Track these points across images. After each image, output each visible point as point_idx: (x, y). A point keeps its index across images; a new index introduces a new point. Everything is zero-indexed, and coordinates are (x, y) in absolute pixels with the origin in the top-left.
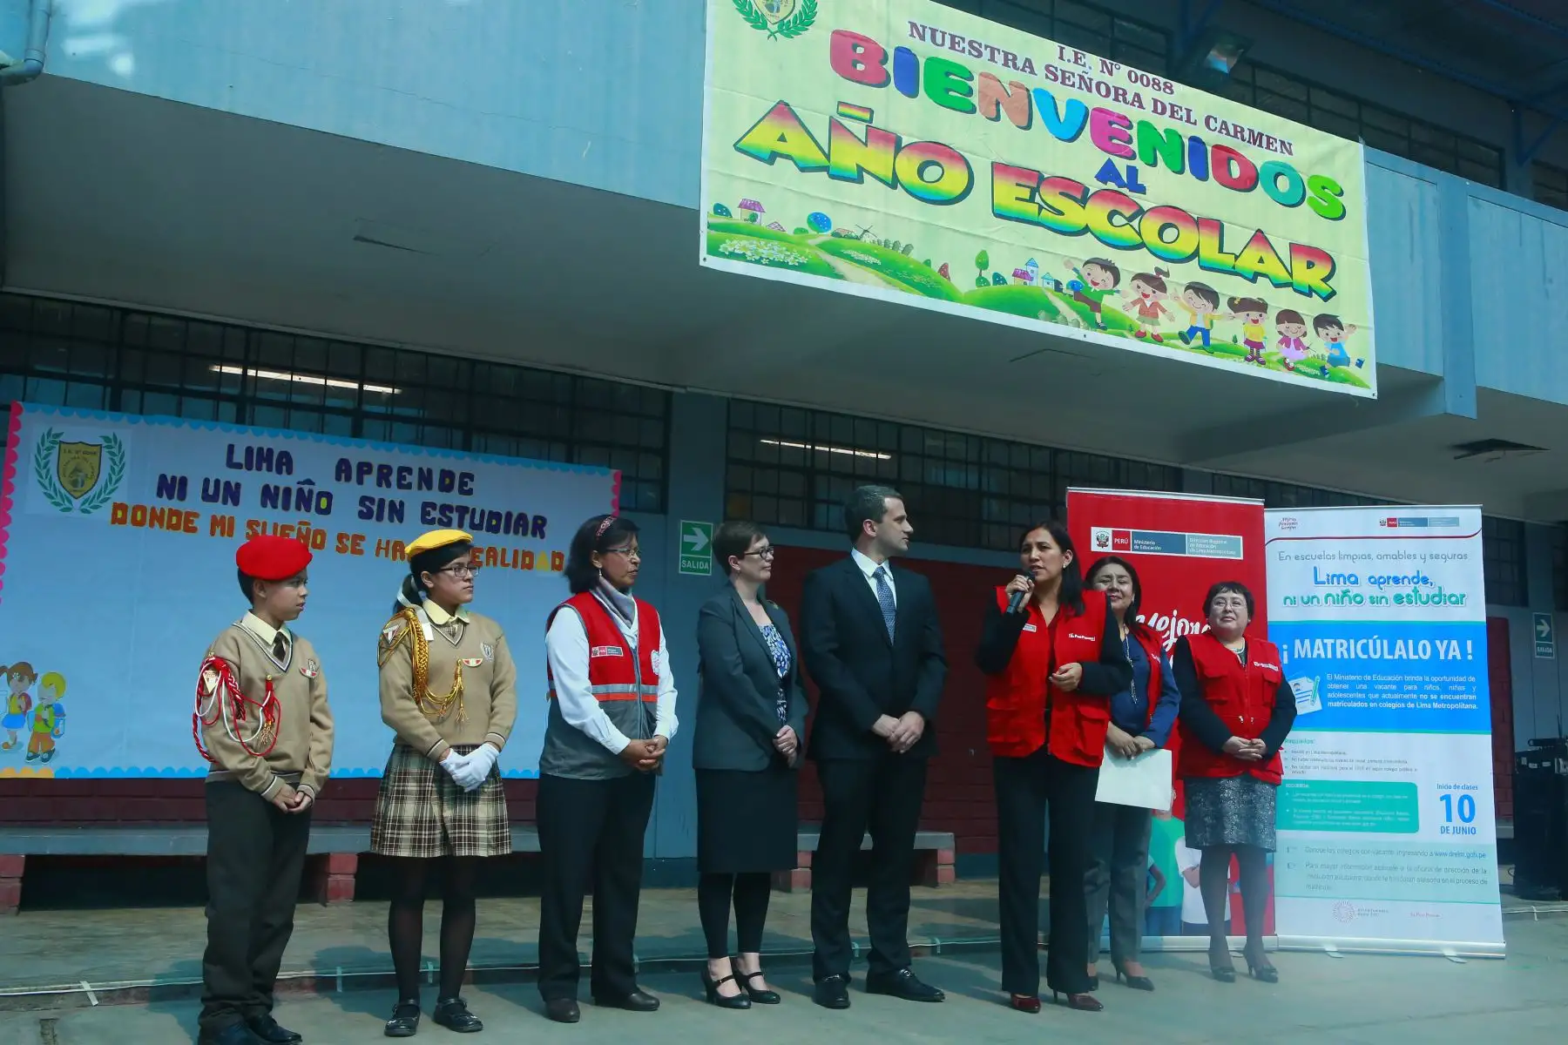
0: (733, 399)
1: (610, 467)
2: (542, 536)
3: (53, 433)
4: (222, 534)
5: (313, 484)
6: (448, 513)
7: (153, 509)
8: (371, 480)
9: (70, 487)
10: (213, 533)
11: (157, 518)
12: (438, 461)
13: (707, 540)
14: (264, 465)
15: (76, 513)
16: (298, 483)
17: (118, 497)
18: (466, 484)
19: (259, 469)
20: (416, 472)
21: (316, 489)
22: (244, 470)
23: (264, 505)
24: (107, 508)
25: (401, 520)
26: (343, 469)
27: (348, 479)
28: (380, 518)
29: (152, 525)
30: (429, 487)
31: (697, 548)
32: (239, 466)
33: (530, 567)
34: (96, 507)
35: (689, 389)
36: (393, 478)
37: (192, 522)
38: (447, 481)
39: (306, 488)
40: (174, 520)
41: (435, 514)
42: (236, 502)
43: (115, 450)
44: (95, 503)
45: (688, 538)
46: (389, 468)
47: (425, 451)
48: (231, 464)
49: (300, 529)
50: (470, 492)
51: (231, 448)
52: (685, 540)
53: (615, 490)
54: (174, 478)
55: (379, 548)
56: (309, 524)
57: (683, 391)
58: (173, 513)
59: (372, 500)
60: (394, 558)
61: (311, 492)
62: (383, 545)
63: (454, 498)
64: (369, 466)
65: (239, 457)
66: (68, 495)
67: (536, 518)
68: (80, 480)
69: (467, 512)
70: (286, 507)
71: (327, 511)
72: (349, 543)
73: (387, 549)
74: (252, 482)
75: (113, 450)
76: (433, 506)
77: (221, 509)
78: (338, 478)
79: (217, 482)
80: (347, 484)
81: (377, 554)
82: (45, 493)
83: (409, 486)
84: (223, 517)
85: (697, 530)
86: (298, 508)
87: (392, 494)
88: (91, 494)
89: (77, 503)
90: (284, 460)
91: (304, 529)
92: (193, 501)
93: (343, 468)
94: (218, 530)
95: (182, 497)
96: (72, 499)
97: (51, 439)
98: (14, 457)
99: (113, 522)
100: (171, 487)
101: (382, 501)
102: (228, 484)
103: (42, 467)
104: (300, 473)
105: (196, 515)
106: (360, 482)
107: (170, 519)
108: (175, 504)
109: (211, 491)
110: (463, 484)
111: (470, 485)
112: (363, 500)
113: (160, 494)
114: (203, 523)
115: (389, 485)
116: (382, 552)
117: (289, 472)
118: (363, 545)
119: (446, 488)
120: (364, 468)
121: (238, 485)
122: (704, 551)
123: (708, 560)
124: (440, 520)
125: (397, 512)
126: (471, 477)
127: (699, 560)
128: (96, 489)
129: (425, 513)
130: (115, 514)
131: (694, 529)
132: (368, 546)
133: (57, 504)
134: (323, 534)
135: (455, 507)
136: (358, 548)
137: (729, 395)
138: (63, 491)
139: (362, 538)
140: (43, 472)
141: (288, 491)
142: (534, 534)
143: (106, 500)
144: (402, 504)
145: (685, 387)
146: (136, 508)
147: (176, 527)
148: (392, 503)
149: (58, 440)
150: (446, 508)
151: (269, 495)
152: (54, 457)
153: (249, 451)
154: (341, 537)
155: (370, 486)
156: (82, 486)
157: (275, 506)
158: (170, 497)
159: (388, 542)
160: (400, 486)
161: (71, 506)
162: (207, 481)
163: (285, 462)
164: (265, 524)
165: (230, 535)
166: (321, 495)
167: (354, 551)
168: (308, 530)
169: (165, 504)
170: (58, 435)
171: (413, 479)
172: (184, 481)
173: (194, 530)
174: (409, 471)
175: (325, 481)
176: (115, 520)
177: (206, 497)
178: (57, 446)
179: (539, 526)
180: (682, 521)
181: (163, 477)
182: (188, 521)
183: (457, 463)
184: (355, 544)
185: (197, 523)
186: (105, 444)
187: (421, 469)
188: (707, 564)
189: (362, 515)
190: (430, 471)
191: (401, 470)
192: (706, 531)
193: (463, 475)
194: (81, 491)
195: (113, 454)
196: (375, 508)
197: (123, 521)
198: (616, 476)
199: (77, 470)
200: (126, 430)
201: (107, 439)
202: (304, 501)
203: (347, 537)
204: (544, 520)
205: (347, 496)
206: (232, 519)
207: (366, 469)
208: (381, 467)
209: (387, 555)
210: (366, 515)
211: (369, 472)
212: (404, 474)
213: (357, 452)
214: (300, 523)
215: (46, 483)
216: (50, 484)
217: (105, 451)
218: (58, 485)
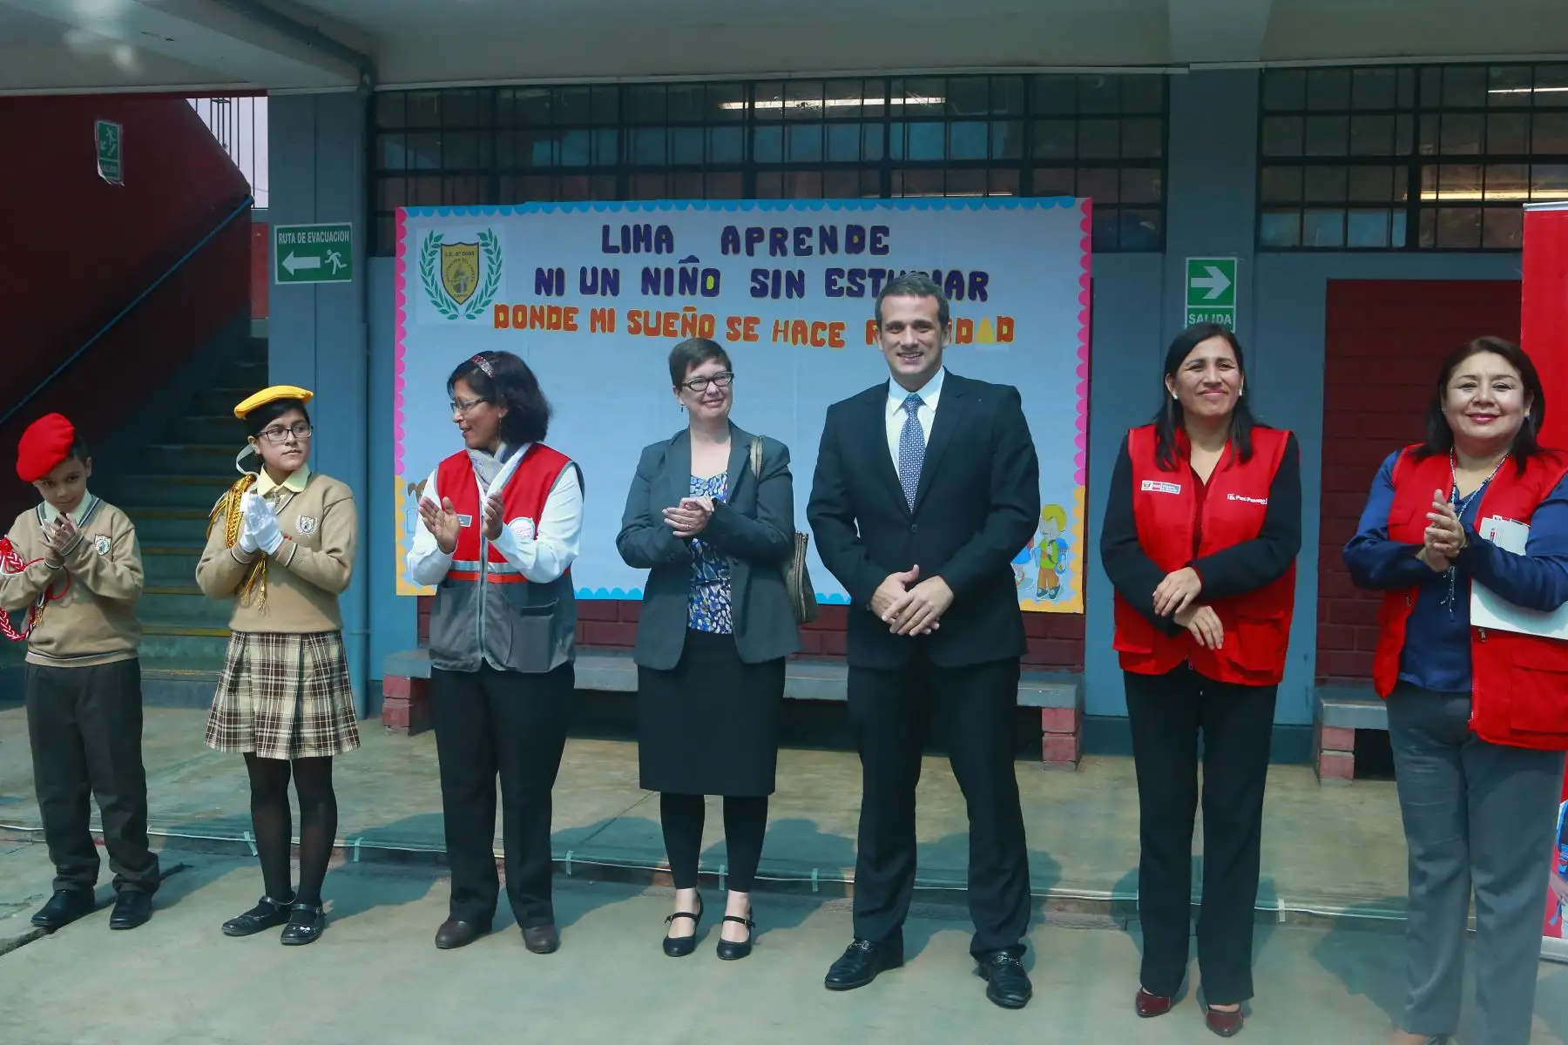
0: (1267, 69)
1: (1076, 195)
2: (984, 297)
3: (434, 236)
4: (604, 330)
5: (697, 261)
6: (858, 280)
7: (533, 308)
8: (762, 248)
9: (454, 293)
10: (593, 329)
11: (537, 317)
12: (840, 215)
13: (1230, 283)
14: (642, 245)
15: (462, 320)
16: (681, 261)
17: (498, 300)
18: (879, 240)
19: (637, 250)
20: (816, 233)
21: (701, 267)
22: (621, 252)
23: (645, 292)
24: (489, 311)
25: (801, 294)
26: (730, 240)
27: (736, 250)
28: (776, 295)
29: (533, 327)
30: (834, 249)
31: (1211, 296)
32: (615, 250)
33: (968, 339)
34: (480, 311)
35: (1193, 67)
36: (790, 244)
37: (571, 319)
38: (856, 240)
39: (690, 267)
40: (554, 319)
41: (843, 282)
42: (615, 292)
43: (491, 248)
44: (479, 307)
45: (1197, 283)
46: (784, 232)
47: (826, 205)
48: (607, 248)
49: (684, 316)
50: (885, 250)
51: (606, 230)
52: (1192, 286)
53: (1083, 225)
54: (550, 271)
55: (776, 331)
56: (693, 309)
57: (1184, 71)
58: (552, 310)
59: (765, 273)
60: (795, 342)
61: (695, 270)
62: (781, 327)
63: (866, 260)
64: (760, 231)
65: (615, 239)
66: (452, 300)
67: (973, 275)
68: (462, 283)
69: (883, 276)
70: (669, 292)
71: (714, 292)
72: (741, 328)
73: (785, 332)
74: (630, 266)
75: (489, 247)
76: (840, 272)
77: (599, 301)
78: (725, 251)
79: (594, 270)
80: (736, 256)
81: (775, 339)
82: (432, 301)
83: (809, 251)
84: (603, 310)
85: (1212, 270)
86: (682, 292)
87: (789, 263)
88: (473, 298)
89: (462, 309)
90: (664, 237)
91: (689, 314)
92: (572, 295)
93: (730, 238)
94: (598, 325)
95: (560, 292)
96: (457, 305)
97: (433, 243)
98: (402, 267)
99: (497, 326)
100: (549, 281)
101: (777, 274)
102: (605, 271)
103: (427, 273)
104: (682, 249)
105: (575, 310)
106: (750, 252)
107: (550, 318)
108: (554, 300)
109: (589, 282)
110: (875, 240)
111: (885, 241)
112: (755, 274)
113: (538, 292)
114: (582, 320)
115: (784, 253)
116: (781, 335)
117: (670, 249)
118: (758, 329)
119: (854, 248)
120: (754, 235)
121: (616, 272)
122: (1225, 297)
123: (1230, 311)
124: (849, 289)
125: (796, 284)
126: (885, 231)
127: (1217, 311)
128: (478, 292)
129: (830, 283)
130: (497, 316)
131: (1207, 268)
132: (763, 330)
133: (444, 312)
134: (711, 319)
135: (867, 271)
136: (751, 333)
137: (1262, 65)
138: (449, 298)
139: (756, 321)
140: (429, 280)
141: (669, 272)
142: (972, 297)
143: (487, 303)
144: (801, 274)
145: (1187, 65)
146: (517, 309)
147: (556, 326)
148: (790, 275)
149: (439, 243)
150: (855, 274)
151: (650, 280)
152: (437, 263)
153: (625, 229)
154: (731, 322)
155: (763, 257)
156: (465, 290)
157: (656, 292)
158: (549, 293)
159: (787, 323)
160: (798, 252)
161: (456, 313)
162: (583, 271)
163: (665, 239)
164: (647, 314)
165: (611, 330)
166: (707, 272)
167: (748, 337)
168: (694, 317)
169: (544, 301)
170: (439, 238)
171: (814, 241)
172: (560, 273)
173: (574, 327)
174: (808, 232)
175: (711, 257)
176: (498, 324)
177: (586, 289)
178: (439, 249)
179: (978, 285)
180: (1188, 259)
181: (539, 272)
182: (568, 319)
183: (868, 214)
184: (748, 329)
185: (577, 319)
186: (481, 242)
187: (822, 229)
188: (1228, 316)
189: (755, 293)
190: (833, 229)
191: (798, 231)
192: (1226, 269)
193: (875, 230)
194: (464, 296)
195: (490, 252)
196: (769, 282)
197: (505, 324)
198: (1084, 208)
199: (458, 274)
200: (501, 223)
201: (482, 236)
202: (688, 282)
203: (738, 320)
204: (985, 277)
205: (737, 270)
206: (612, 312)
207: (755, 235)
208: (774, 231)
209: (786, 339)
210: (758, 292)
211: (760, 239)
212: (802, 236)
213: (746, 216)
214: (686, 309)
215: (432, 290)
216: (437, 293)
217: (481, 248)
218: (443, 291)
